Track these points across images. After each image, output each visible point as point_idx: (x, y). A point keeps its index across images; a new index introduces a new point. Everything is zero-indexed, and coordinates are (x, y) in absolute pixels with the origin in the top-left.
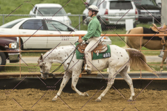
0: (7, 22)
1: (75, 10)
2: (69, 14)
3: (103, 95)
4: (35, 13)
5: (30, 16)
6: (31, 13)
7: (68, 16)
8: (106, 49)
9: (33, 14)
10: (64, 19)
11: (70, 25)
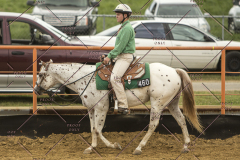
0: (109, 26)
1: (217, 8)
2: (207, 14)
3: (144, 142)
4: (153, 12)
5: (146, 18)
6: (148, 12)
7: (206, 18)
8: (143, 72)
9: (151, 14)
10: (199, 22)
11: (209, 31)
